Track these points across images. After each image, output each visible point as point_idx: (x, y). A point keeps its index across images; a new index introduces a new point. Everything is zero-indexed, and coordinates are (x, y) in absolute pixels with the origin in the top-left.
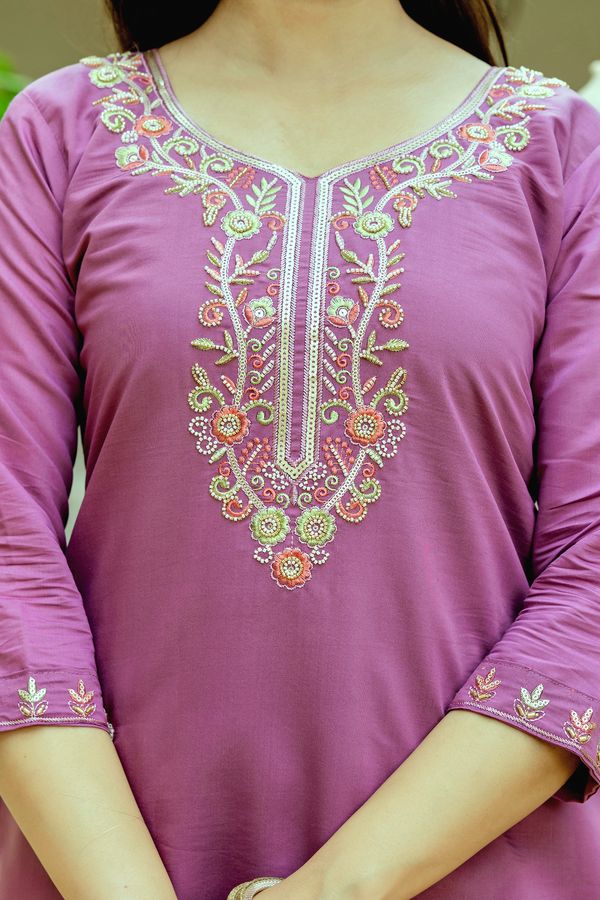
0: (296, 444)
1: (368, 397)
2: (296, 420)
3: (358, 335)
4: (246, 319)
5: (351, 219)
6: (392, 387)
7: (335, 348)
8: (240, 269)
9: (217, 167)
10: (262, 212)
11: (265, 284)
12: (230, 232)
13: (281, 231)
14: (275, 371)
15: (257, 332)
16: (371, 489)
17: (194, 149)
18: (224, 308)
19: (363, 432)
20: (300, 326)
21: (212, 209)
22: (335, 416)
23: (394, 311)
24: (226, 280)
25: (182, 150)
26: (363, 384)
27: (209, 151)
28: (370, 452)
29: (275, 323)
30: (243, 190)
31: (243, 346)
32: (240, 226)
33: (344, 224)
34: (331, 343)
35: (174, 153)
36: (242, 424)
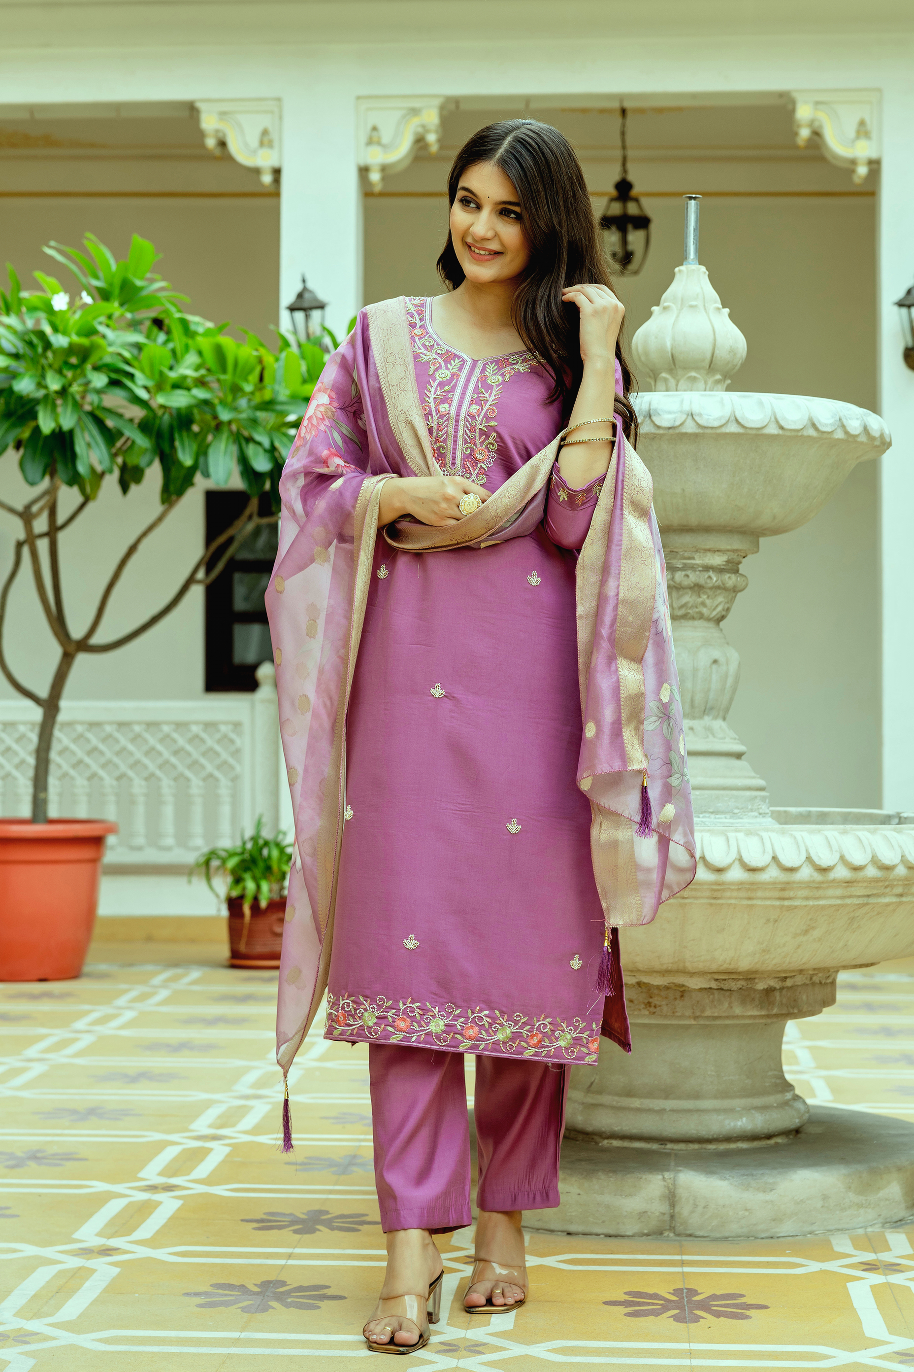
0: (453, 461)
1: (481, 444)
2: (454, 451)
3: (479, 420)
4: (438, 411)
5: (486, 377)
6: (491, 440)
7: (470, 424)
8: (438, 393)
9: (439, 352)
10: (452, 371)
11: (448, 399)
12: (438, 378)
13: (457, 381)
14: (447, 432)
15: (441, 417)
16: (482, 479)
17: (432, 344)
18: (430, 407)
19: (480, 457)
20: (458, 415)
21: (433, 368)
22: (469, 451)
23: (494, 411)
24: (432, 396)
25: (427, 344)
26: (480, 439)
27: (438, 344)
28: (482, 465)
29: (448, 414)
30: (447, 361)
31: (435, 422)
32: (442, 376)
33: (483, 379)
34: (469, 422)
35: (424, 346)
36: (435, 452)
